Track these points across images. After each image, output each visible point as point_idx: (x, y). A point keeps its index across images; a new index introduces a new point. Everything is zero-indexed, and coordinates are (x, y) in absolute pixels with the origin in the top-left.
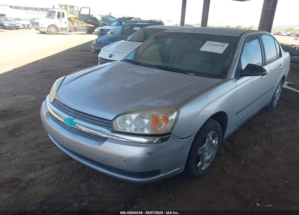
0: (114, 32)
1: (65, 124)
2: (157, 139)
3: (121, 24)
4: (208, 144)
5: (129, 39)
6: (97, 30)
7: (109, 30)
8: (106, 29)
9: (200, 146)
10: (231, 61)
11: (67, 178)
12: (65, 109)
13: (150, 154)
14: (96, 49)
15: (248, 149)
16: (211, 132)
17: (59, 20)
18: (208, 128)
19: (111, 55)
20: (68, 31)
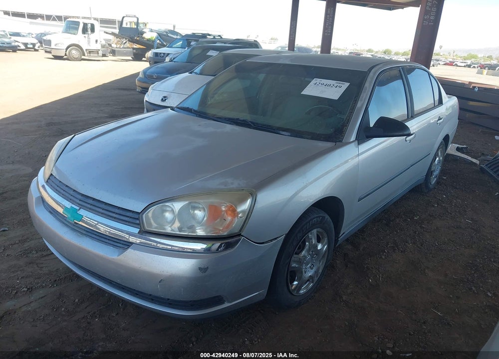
0: (174, 58)
1: (65, 218)
2: (217, 245)
3: (189, 45)
4: (309, 251)
5: (198, 70)
6: (149, 54)
7: (168, 54)
8: (164, 54)
9: (295, 254)
10: (352, 113)
11: (69, 309)
12: (66, 192)
13: (202, 270)
14: (143, 86)
15: (381, 258)
16: (315, 231)
17: (85, 37)
18: (308, 224)
19: (165, 97)
20: (101, 55)
